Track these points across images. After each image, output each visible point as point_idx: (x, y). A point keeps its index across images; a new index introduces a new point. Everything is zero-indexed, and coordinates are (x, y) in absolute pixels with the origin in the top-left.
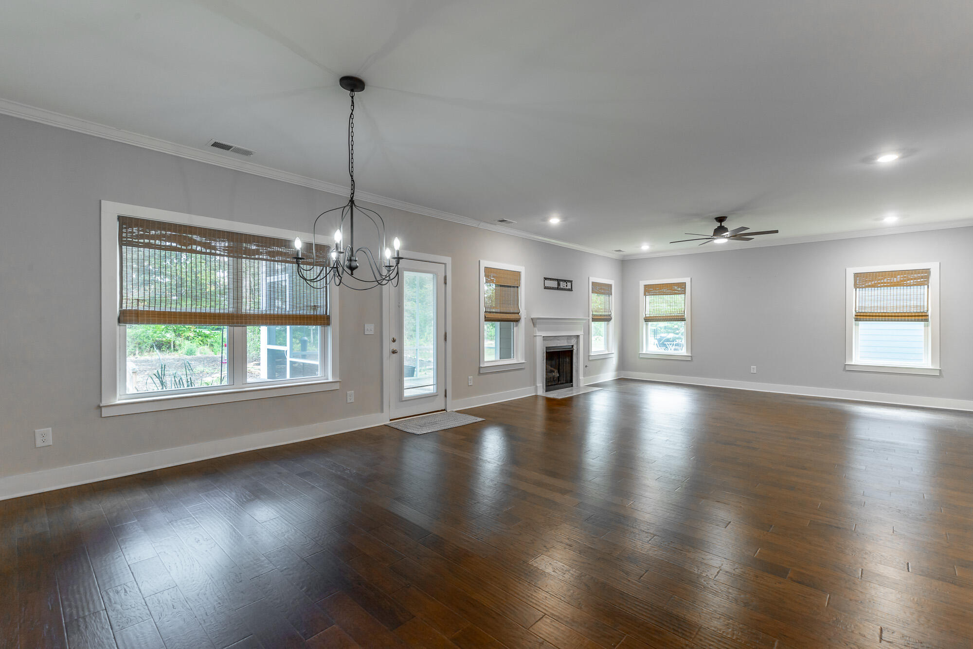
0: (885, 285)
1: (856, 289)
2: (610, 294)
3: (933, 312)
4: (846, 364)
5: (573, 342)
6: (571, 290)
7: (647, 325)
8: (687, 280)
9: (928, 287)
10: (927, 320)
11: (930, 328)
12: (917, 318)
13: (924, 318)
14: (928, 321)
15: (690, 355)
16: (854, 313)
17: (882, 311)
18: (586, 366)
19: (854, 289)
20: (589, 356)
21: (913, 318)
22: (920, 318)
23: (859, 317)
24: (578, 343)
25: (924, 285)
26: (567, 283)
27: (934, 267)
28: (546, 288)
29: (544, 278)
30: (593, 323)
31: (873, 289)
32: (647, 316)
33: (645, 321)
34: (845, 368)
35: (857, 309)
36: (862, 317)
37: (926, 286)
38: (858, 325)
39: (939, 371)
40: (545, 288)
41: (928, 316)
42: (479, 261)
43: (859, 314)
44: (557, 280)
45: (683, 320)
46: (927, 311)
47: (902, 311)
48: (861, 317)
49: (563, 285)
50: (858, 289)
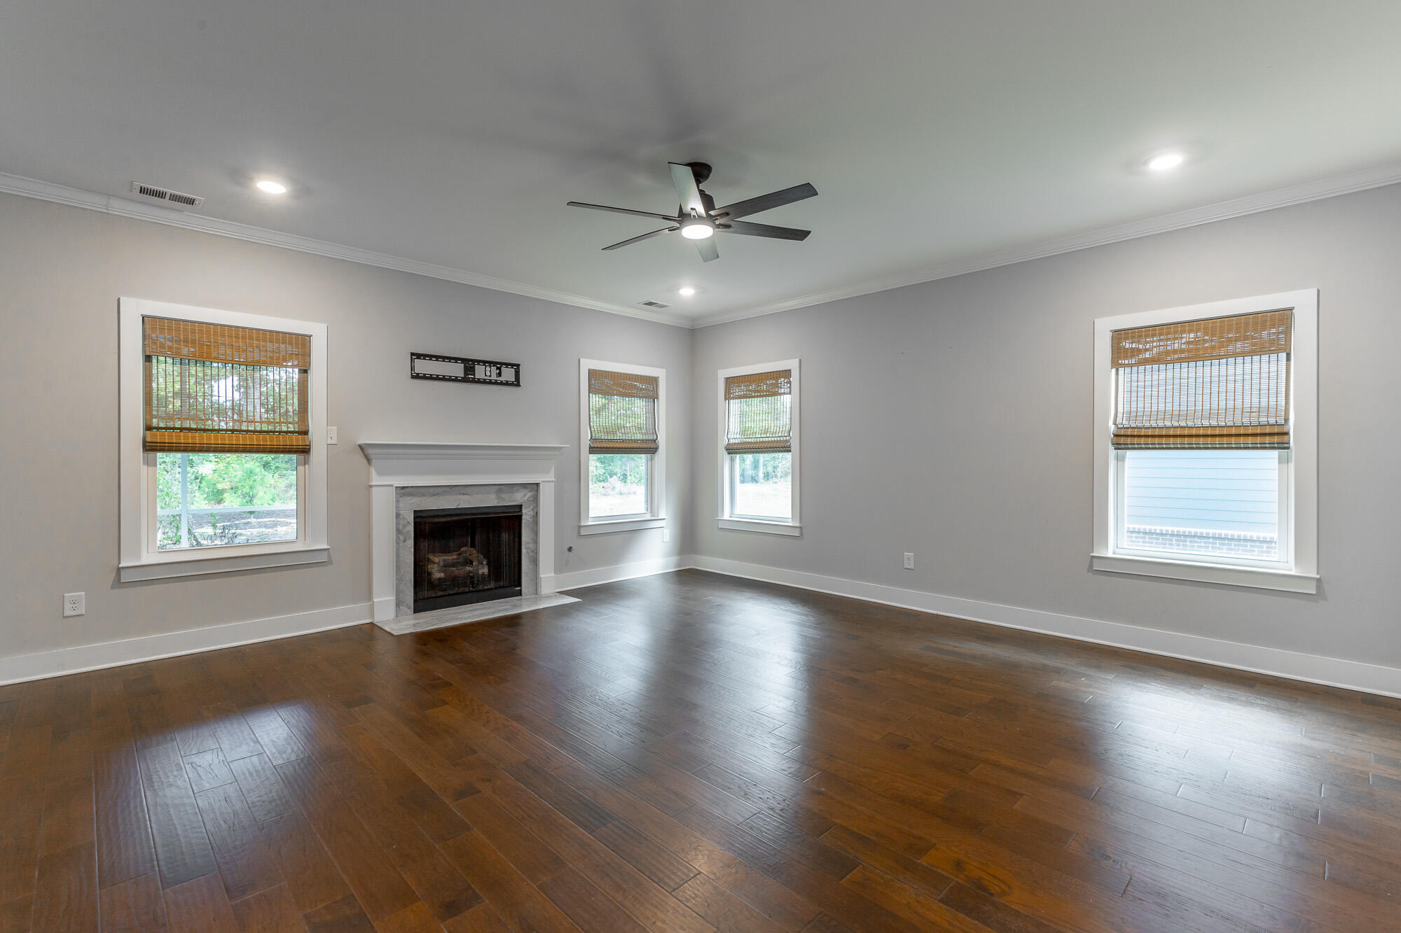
0: (1183, 356)
1: (1117, 370)
2: (653, 396)
3: (1299, 424)
4: (1094, 554)
5: (518, 498)
6: (517, 383)
7: (732, 460)
8: (792, 364)
9: (1288, 359)
10: (1284, 446)
11: (1292, 465)
12: (1258, 440)
13: (1276, 439)
14: (1288, 448)
15: (798, 525)
16: (1112, 428)
17: (1176, 424)
18: (570, 549)
19: (1114, 370)
20: (580, 527)
21: (1250, 440)
22: (1267, 439)
23: (1122, 440)
24: (536, 499)
25: (1277, 351)
26: (499, 369)
27: (1302, 301)
28: (416, 377)
29: (412, 354)
30: (593, 457)
31: (1156, 367)
32: (731, 441)
33: (729, 453)
34: (1091, 566)
35: (1119, 421)
36: (1129, 440)
37: (1283, 356)
38: (1123, 460)
39: (1314, 583)
40: (413, 377)
41: (1287, 434)
42: (119, 300)
43: (1122, 432)
44: (464, 361)
45: (786, 448)
46: (1287, 420)
47: (1223, 424)
48: (1127, 439)
49: (480, 372)
50: (1121, 370)
